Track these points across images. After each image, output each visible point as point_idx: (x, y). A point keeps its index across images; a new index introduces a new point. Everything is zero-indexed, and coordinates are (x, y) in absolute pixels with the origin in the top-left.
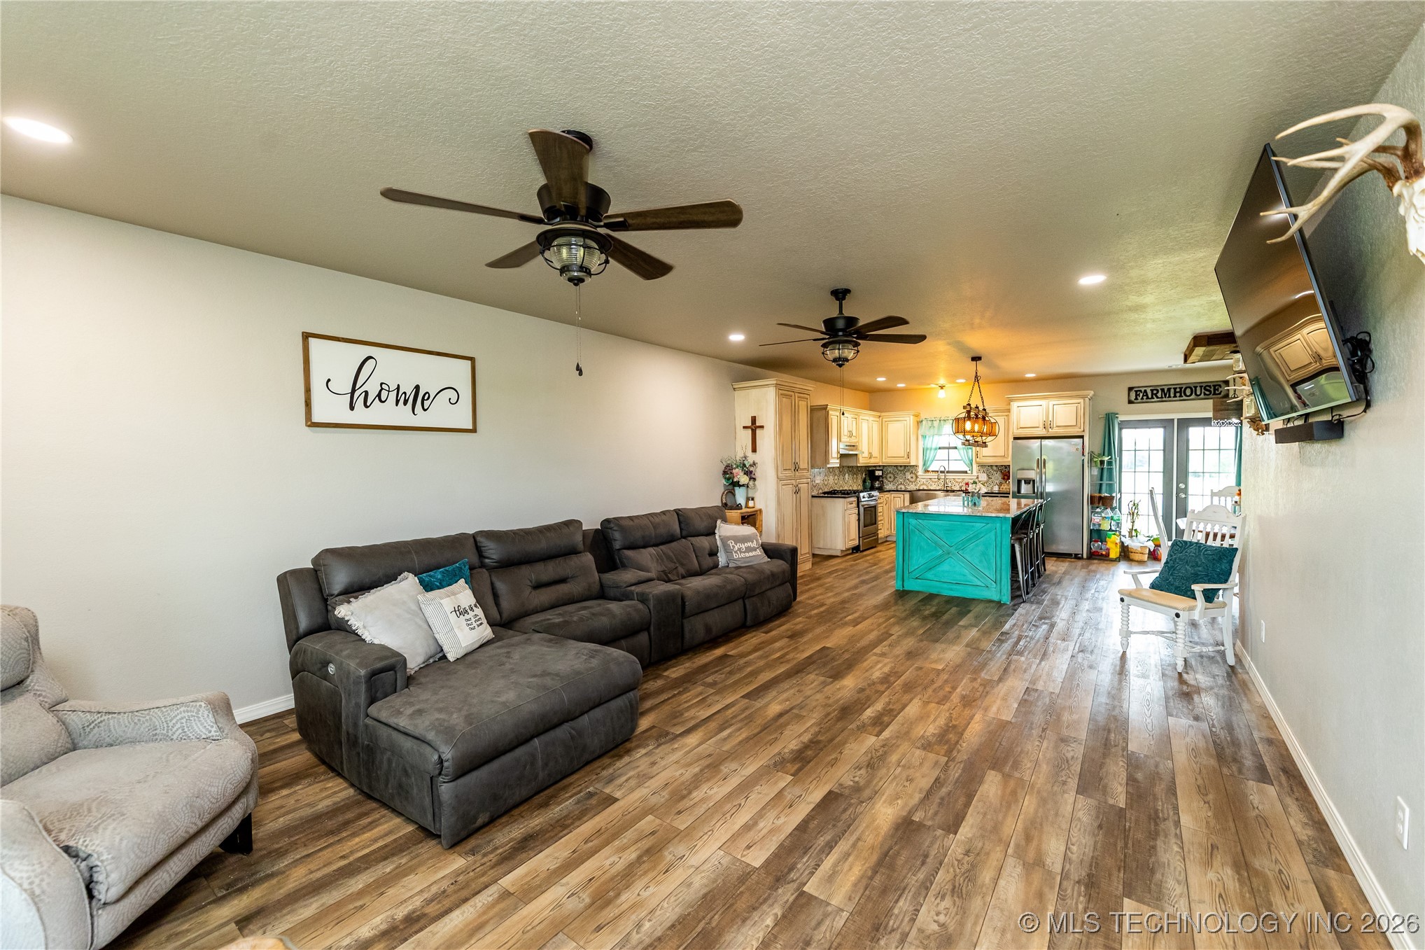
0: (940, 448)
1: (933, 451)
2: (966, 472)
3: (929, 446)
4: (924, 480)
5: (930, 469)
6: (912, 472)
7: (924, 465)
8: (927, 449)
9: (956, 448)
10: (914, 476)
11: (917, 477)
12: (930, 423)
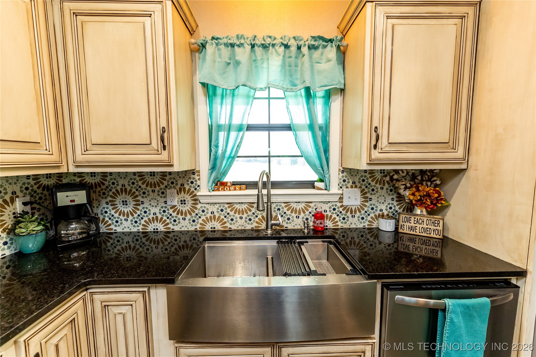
0: (250, 128)
1: (233, 134)
2: (311, 185)
3: (223, 121)
4: (214, 209)
5: (228, 179)
6: (181, 190)
7: (213, 168)
8: (219, 127)
9: (288, 128)
10: (188, 198)
11: (196, 200)
12: (226, 52)
